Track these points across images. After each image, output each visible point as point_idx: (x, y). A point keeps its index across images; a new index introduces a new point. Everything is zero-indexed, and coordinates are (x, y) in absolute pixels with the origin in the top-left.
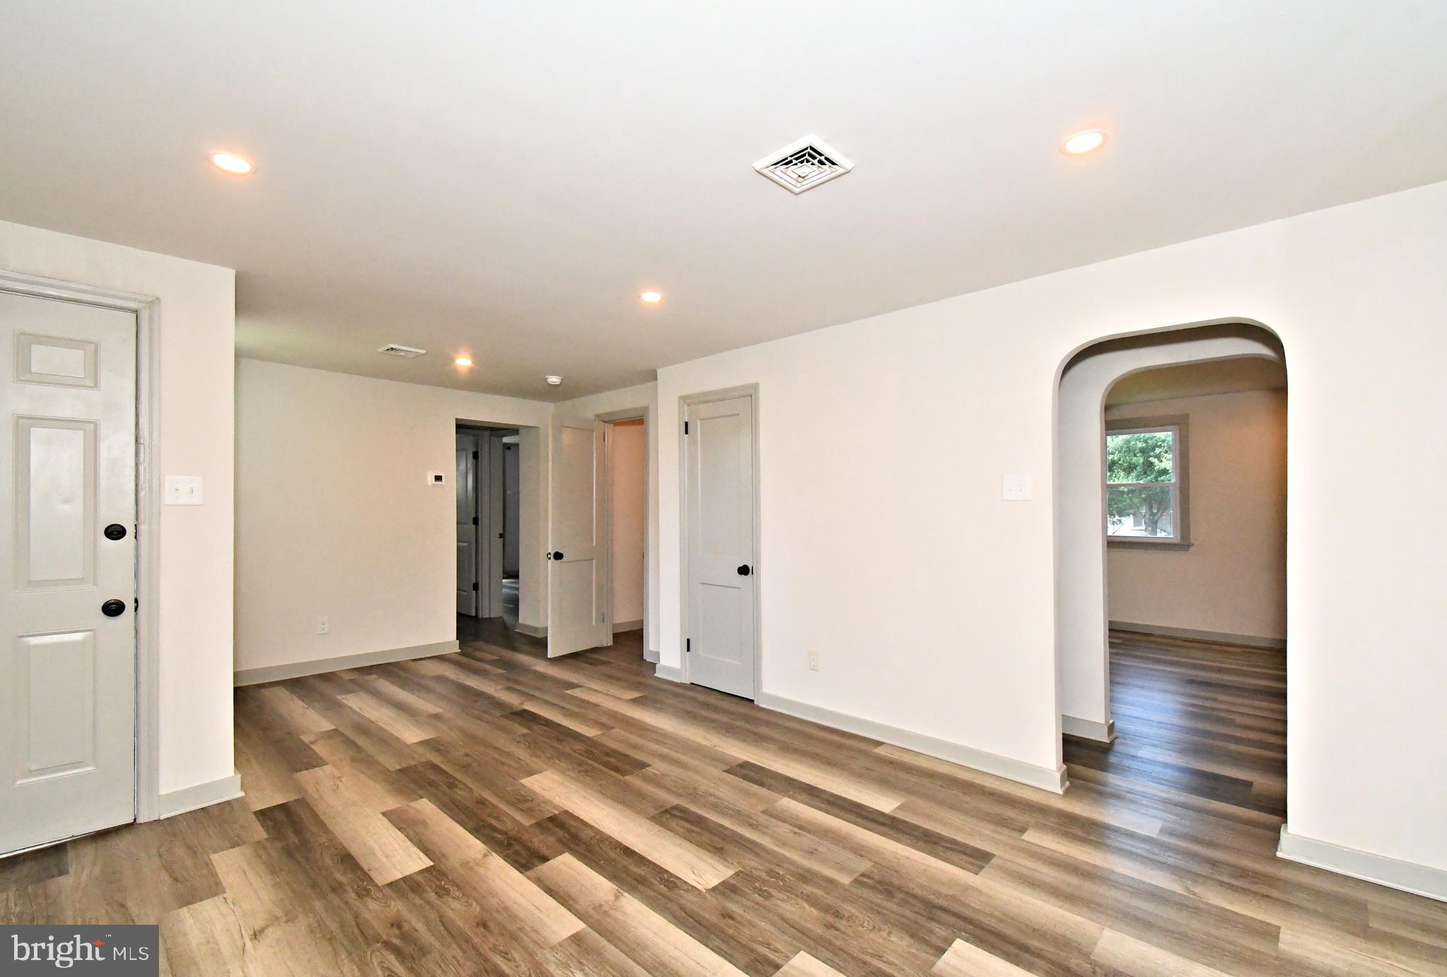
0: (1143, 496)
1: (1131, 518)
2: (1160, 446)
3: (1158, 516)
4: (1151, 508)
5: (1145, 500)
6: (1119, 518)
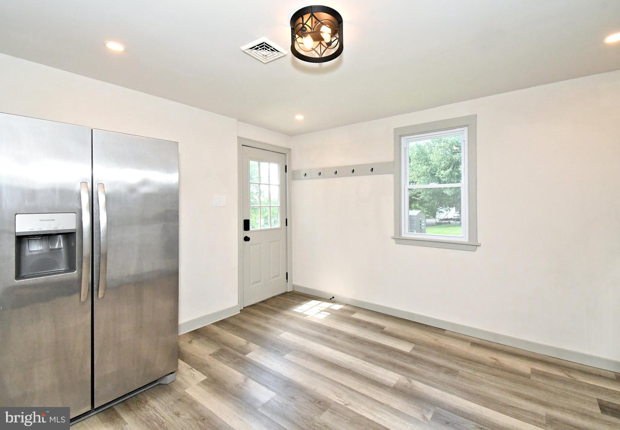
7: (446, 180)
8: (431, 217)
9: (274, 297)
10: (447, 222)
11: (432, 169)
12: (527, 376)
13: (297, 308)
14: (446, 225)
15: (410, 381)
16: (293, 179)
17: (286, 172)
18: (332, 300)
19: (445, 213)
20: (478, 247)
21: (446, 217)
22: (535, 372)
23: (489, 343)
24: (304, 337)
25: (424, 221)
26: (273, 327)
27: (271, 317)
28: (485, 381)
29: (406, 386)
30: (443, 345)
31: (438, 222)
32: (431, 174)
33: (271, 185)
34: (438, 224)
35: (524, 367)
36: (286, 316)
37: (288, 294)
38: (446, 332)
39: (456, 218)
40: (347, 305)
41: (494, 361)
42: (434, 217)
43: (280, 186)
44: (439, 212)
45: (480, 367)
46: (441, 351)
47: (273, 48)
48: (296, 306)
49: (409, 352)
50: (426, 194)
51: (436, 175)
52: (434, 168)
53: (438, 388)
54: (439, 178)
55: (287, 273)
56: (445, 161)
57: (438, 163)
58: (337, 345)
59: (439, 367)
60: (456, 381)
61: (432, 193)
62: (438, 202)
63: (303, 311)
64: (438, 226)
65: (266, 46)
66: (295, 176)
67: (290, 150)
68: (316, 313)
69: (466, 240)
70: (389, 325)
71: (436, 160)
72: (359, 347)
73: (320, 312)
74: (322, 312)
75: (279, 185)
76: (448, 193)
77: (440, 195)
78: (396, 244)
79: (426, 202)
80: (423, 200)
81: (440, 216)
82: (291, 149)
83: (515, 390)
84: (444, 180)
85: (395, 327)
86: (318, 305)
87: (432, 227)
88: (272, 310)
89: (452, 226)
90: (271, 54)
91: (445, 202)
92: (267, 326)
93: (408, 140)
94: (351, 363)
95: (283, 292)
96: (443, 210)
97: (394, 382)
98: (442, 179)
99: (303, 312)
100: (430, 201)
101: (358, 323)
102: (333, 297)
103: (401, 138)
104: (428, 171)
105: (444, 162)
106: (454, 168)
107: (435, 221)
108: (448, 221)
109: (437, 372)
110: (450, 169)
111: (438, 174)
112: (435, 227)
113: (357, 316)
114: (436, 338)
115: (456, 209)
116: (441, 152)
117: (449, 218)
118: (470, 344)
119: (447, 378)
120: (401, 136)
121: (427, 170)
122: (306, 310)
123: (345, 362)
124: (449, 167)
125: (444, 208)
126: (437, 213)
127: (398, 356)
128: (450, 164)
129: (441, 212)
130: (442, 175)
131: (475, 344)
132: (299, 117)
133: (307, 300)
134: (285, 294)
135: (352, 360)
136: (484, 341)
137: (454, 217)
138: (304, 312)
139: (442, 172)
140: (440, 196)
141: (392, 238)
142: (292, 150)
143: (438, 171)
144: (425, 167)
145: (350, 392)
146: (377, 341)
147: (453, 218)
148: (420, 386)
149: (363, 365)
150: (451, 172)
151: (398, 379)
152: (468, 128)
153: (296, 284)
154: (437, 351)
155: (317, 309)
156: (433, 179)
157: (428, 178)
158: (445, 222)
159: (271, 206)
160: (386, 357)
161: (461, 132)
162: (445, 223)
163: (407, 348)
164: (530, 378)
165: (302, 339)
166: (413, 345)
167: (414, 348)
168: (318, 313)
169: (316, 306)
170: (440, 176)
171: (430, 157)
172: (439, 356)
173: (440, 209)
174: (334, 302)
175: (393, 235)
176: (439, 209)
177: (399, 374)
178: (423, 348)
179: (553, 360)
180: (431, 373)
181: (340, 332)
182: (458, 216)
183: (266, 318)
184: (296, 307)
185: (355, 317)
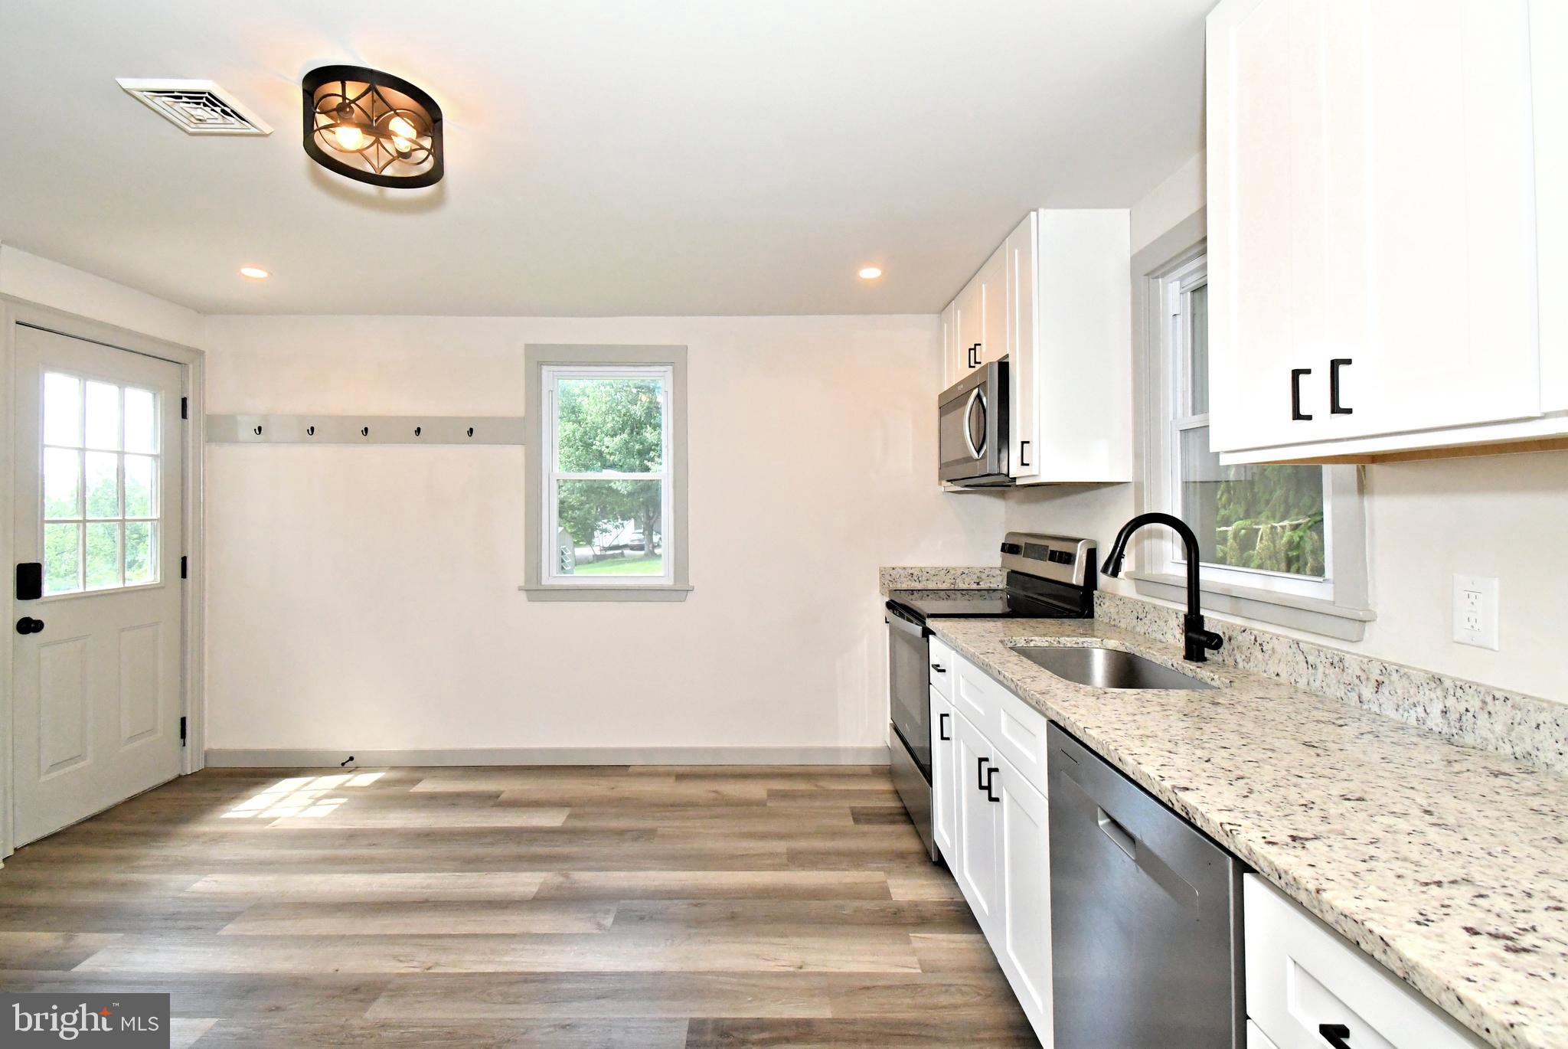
0: (641, 499)
1: (633, 520)
2: (654, 450)
3: (654, 519)
4: (647, 512)
5: (643, 503)
6: (622, 522)
7: (616, 459)
8: (581, 543)
9: (132, 800)
10: (617, 554)
11: (585, 433)
12: (761, 803)
13: (233, 810)
14: (616, 560)
15: (567, 877)
16: (210, 440)
17: (184, 415)
18: (348, 764)
19: (614, 532)
20: (690, 593)
21: (615, 543)
22: (774, 795)
23: (705, 769)
24: (275, 871)
25: (570, 553)
26: (156, 876)
27: (143, 851)
28: (702, 830)
29: (559, 887)
30: (627, 794)
31: (598, 553)
32: (585, 443)
33: (126, 453)
34: (598, 559)
35: (756, 790)
36: (197, 836)
37: (190, 779)
38: (630, 769)
39: (636, 543)
40: (393, 768)
41: (713, 794)
42: (590, 543)
43: (163, 458)
44: (600, 530)
45: (691, 812)
46: (622, 804)
47: (232, 111)
48: (229, 805)
49: (560, 825)
50: (573, 490)
51: (594, 447)
52: (590, 429)
53: (619, 869)
54: (601, 453)
55: (183, 721)
56: (614, 415)
57: (600, 420)
58: (382, 861)
59: (621, 833)
60: (655, 846)
61: (587, 486)
62: (597, 509)
63: (256, 812)
64: (600, 563)
65: (207, 99)
66: (219, 430)
67: (200, 353)
68: (301, 808)
69: (669, 582)
70: (509, 787)
71: (595, 411)
72: (442, 850)
73: (314, 804)
74: (321, 802)
75: (155, 457)
76: (619, 488)
77: (604, 491)
78: (529, 601)
79: (572, 508)
80: (566, 504)
81: (601, 540)
82: (204, 352)
83: (745, 830)
84: (611, 459)
85: (527, 787)
86: (306, 788)
87: (586, 566)
88: (135, 834)
89: (629, 562)
90: (220, 120)
91: (614, 509)
92: (135, 876)
93: (555, 373)
94: (428, 886)
95: (169, 776)
96: (609, 527)
97: (534, 889)
98: (608, 457)
99: (258, 814)
100: (581, 504)
101: (432, 800)
102: (351, 759)
103: (541, 370)
104: (578, 435)
105: (611, 418)
106: (632, 433)
107: (592, 553)
108: (620, 551)
109: (618, 843)
110: (625, 436)
111: (598, 443)
112: (591, 565)
113: (427, 786)
114: (612, 784)
115: (635, 525)
116: (604, 395)
117: (621, 544)
118: (674, 778)
119: (637, 848)
120: (541, 364)
121: (574, 433)
122: (263, 808)
123: (410, 890)
124: (623, 430)
125: (612, 522)
126: (597, 533)
127: (536, 840)
128: (624, 424)
129: (605, 531)
130: (608, 447)
131: (681, 777)
132: (254, 273)
133: (264, 783)
134: (178, 781)
135: (429, 881)
136: (697, 767)
137: (632, 541)
138: (260, 813)
139: (607, 440)
140: (603, 493)
141: (520, 589)
142: (207, 353)
143: (598, 438)
144: (570, 427)
145: (432, 942)
146: (485, 825)
147: (630, 543)
148: (587, 878)
149: (459, 882)
150: (627, 443)
151: (542, 880)
152: (674, 369)
153: (215, 747)
154: (617, 806)
155: (303, 798)
156: (589, 455)
157: (577, 453)
158: (613, 554)
159: (126, 518)
160: (513, 849)
161: (661, 374)
162: (613, 556)
163: (554, 819)
164: (765, 805)
165: (270, 878)
166: (567, 811)
167: (570, 816)
168: (310, 805)
169: (297, 790)
170: (604, 448)
171: (583, 403)
172: (618, 816)
173: (602, 524)
174: (356, 769)
175: (522, 583)
176: (600, 523)
177: (542, 871)
178: (588, 810)
179: (798, 770)
180: (605, 848)
181: (384, 833)
182: (639, 540)
183: (120, 859)
184: (229, 807)
185: (421, 791)
